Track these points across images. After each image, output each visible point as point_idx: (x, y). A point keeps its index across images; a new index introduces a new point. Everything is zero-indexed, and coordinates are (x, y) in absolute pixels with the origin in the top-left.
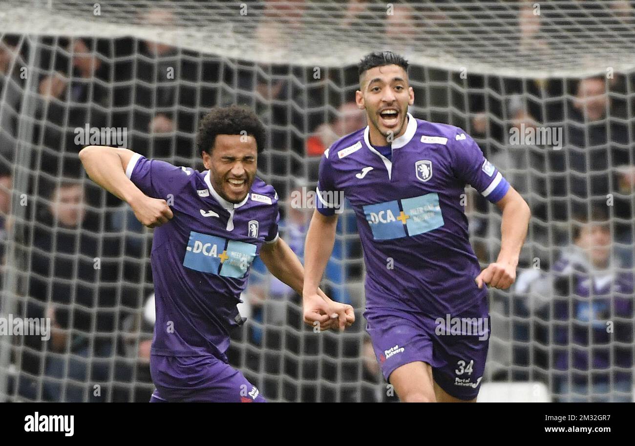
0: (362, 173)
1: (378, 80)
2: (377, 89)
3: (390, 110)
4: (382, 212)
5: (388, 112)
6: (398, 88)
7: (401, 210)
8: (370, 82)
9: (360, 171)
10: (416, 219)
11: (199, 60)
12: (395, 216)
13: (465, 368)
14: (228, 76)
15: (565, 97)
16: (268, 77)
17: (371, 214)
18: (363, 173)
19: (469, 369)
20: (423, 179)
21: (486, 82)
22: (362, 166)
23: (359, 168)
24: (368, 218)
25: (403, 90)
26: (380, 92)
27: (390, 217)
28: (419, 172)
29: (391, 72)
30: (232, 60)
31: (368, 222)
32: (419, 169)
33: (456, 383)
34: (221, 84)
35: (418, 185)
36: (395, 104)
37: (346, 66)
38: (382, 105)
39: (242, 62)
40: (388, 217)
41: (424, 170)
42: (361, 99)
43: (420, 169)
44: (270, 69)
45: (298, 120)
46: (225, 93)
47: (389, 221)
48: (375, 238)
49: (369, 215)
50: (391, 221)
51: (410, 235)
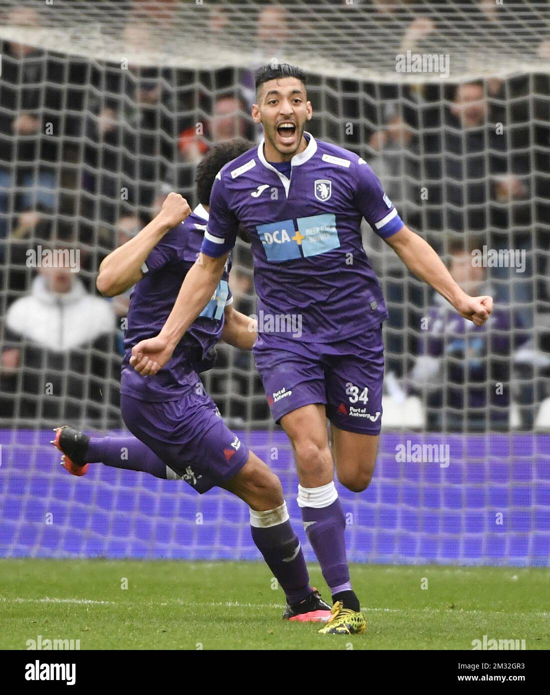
0: (257, 191)
1: (275, 93)
2: (274, 102)
3: (288, 123)
4: (277, 232)
5: (286, 126)
6: (296, 101)
7: (297, 229)
8: (267, 94)
9: (256, 190)
10: (312, 240)
11: (66, 61)
12: (290, 236)
13: (359, 395)
14: (96, 78)
15: (442, 102)
16: (137, 79)
17: (265, 234)
18: (259, 192)
19: (363, 397)
20: (321, 198)
21: (361, 87)
22: (258, 184)
23: (254, 186)
24: (261, 238)
25: (301, 104)
26: (277, 104)
27: (285, 237)
28: (317, 191)
29: (289, 85)
30: (100, 62)
31: (261, 242)
32: (318, 188)
33: (351, 413)
34: (88, 87)
35: (316, 205)
36: (293, 117)
37: (218, 69)
38: (279, 118)
39: (110, 64)
40: (283, 237)
41: (323, 190)
42: (257, 113)
43: (320, 189)
44: (139, 72)
45: (167, 124)
46: (92, 96)
47: (283, 241)
48: (268, 259)
49: (263, 235)
50: (286, 241)
51: (305, 256)
